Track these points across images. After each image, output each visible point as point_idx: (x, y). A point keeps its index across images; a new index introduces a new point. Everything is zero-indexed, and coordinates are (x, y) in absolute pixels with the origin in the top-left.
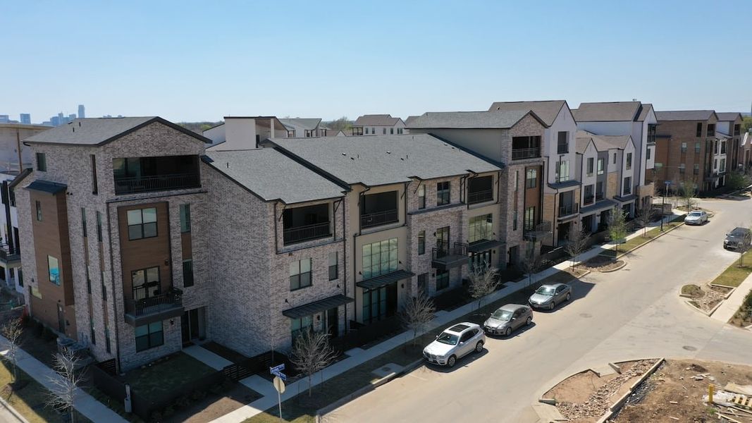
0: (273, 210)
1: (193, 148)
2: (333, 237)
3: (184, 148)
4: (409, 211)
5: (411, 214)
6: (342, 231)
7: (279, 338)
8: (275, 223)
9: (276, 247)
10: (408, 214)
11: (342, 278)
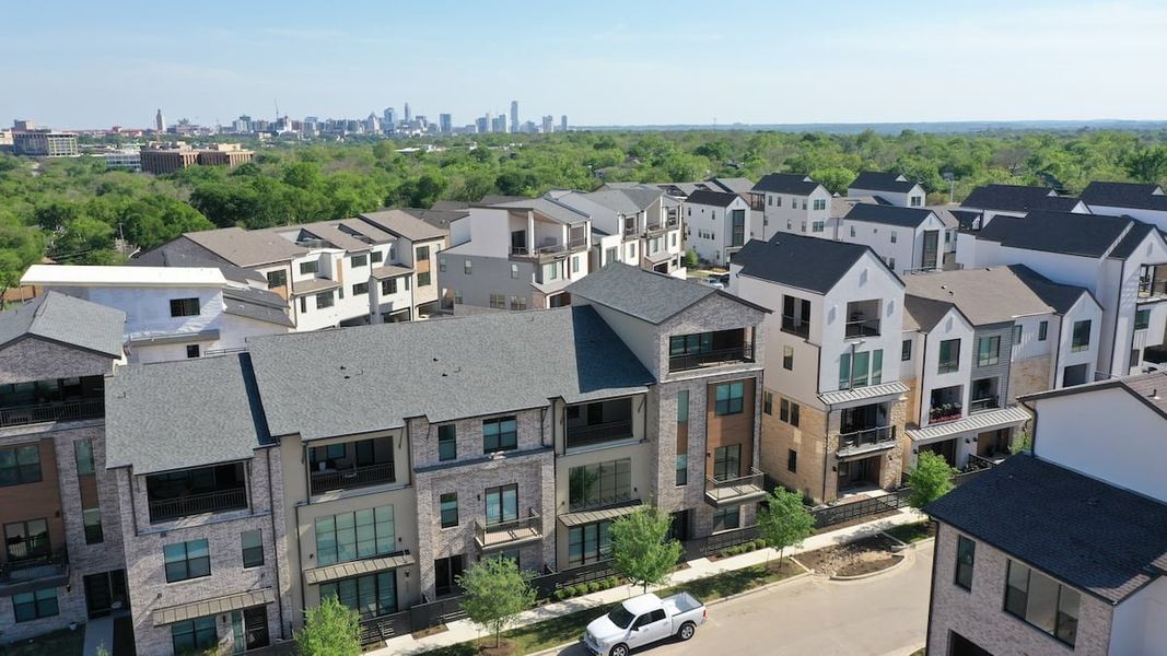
0: (126, 477)
1: (90, 368)
2: (248, 510)
3: (77, 369)
4: (415, 465)
5: (419, 470)
6: (268, 499)
7: (147, 644)
8: (132, 495)
9: (135, 526)
10: (413, 471)
11: (272, 564)
